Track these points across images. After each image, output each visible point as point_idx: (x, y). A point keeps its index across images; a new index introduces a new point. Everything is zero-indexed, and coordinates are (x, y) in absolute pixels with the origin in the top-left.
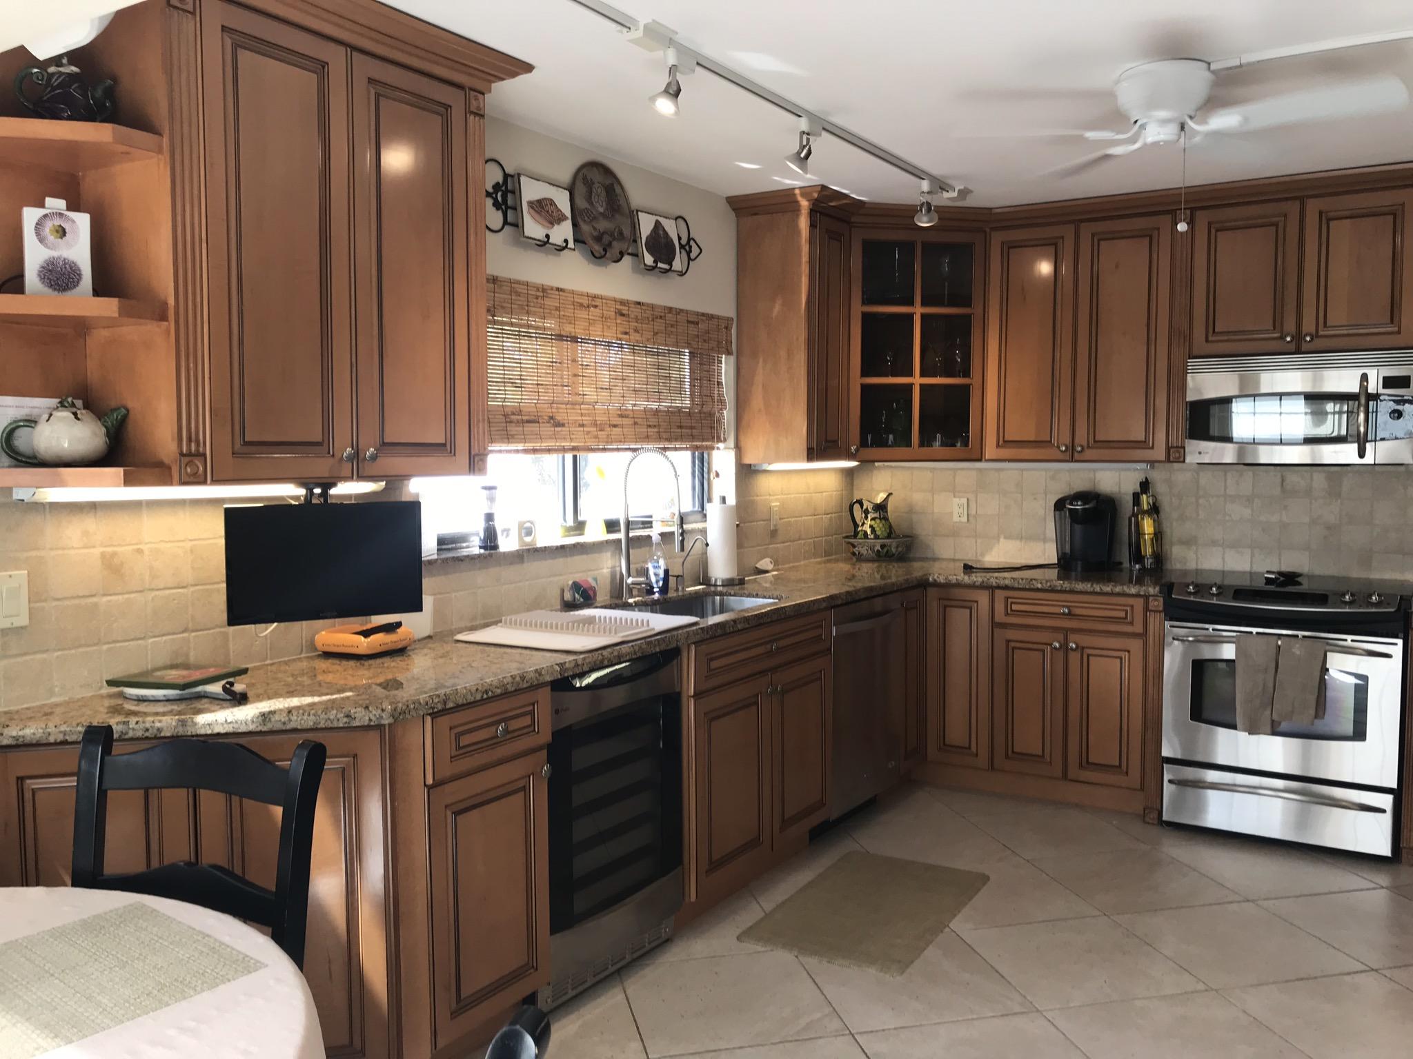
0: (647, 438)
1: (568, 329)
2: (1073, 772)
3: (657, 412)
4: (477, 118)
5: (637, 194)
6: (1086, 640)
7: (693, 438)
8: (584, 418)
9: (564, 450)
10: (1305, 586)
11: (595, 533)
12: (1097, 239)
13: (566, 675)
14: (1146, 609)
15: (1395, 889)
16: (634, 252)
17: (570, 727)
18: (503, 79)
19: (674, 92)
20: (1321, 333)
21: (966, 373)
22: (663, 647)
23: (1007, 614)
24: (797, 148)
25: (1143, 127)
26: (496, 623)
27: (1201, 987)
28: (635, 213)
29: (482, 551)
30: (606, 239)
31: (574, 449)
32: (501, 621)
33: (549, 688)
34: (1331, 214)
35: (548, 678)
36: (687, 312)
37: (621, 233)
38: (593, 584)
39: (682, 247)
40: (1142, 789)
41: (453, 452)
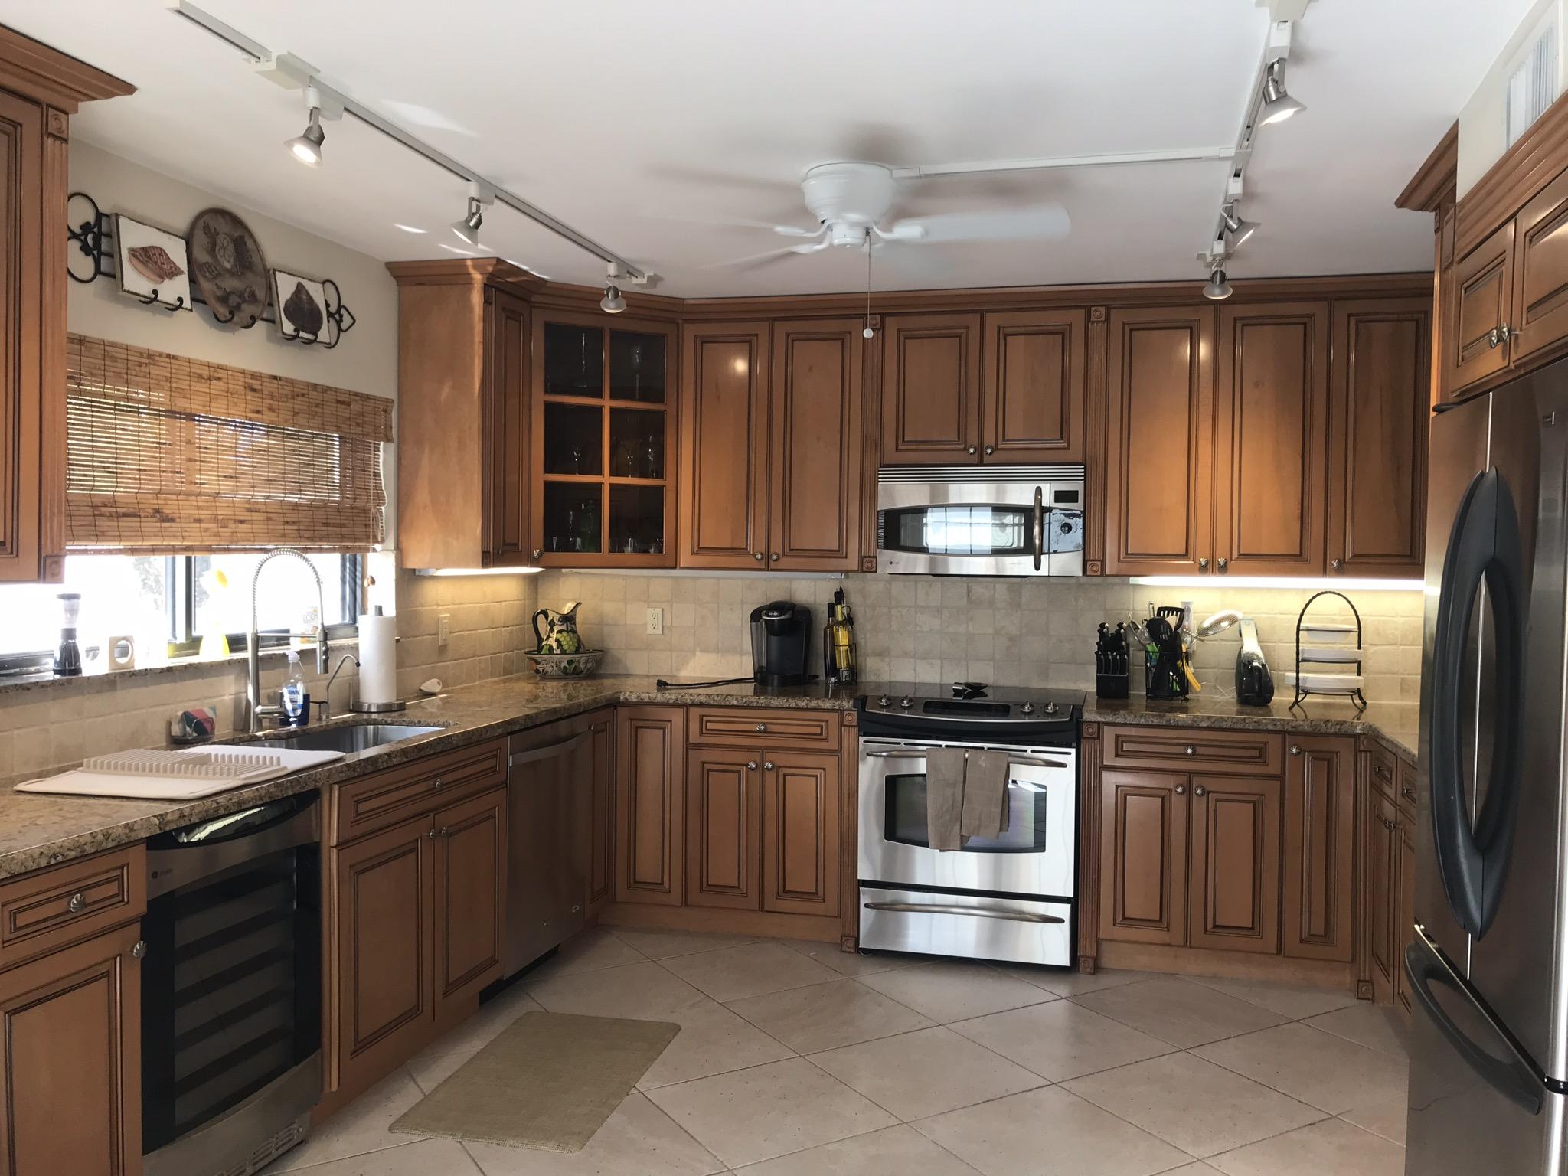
0: (283, 537)
1: (182, 404)
2: (771, 902)
3: (295, 506)
4: (58, 142)
5: (273, 250)
6: (782, 759)
7: (342, 537)
8: (201, 512)
9: (174, 550)
10: (990, 698)
11: (213, 651)
12: (792, 339)
13: (168, 829)
14: (841, 725)
15: (1075, 999)
16: (272, 318)
17: (172, 893)
18: (94, 99)
19: (316, 139)
20: (1000, 446)
21: (659, 474)
22: (297, 790)
23: (702, 733)
24: (465, 215)
25: (830, 228)
26: (74, 767)
27: (893, 1121)
28: (271, 272)
29: (58, 676)
30: (234, 300)
31: (187, 549)
32: (81, 765)
33: (144, 846)
34: (1009, 330)
35: (143, 834)
36: (336, 390)
37: (253, 295)
38: (210, 714)
39: (330, 315)
40: (839, 916)
41: (15, 552)
